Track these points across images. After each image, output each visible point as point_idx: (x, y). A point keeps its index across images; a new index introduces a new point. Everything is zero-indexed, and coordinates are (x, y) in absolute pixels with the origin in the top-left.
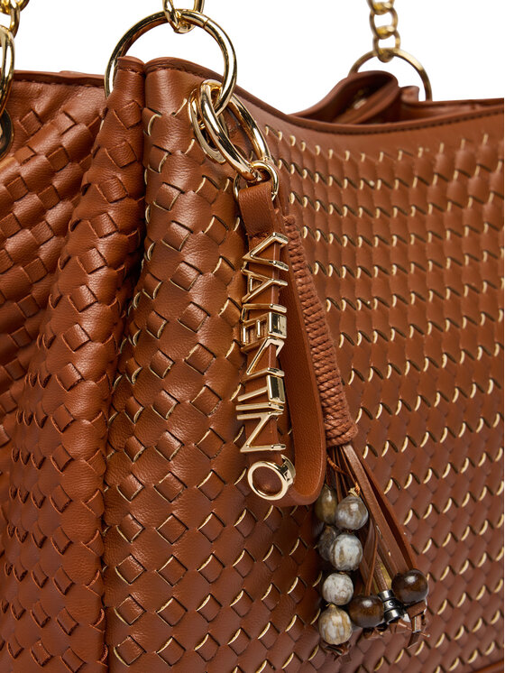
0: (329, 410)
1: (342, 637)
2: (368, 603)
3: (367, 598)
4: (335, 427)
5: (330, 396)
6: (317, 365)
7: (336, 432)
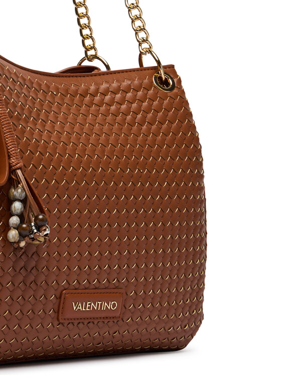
0: (11, 156)
1: (14, 238)
2: (24, 226)
3: (25, 224)
4: (13, 162)
5: (12, 151)
6: (7, 140)
7: (14, 164)
